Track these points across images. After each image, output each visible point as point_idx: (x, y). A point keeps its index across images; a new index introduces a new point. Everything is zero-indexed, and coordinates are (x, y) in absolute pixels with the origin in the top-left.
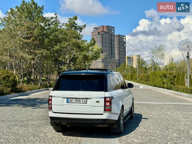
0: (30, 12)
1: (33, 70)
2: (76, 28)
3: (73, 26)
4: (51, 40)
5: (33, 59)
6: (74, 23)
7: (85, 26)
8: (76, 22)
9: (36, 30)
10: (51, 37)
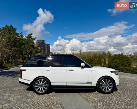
0: (9, 30)
1: (10, 57)
2: (32, 39)
3: (31, 38)
4: (20, 43)
5: (11, 52)
6: (31, 36)
7: (36, 38)
8: (32, 36)
9: (13, 38)
10: (20, 42)
